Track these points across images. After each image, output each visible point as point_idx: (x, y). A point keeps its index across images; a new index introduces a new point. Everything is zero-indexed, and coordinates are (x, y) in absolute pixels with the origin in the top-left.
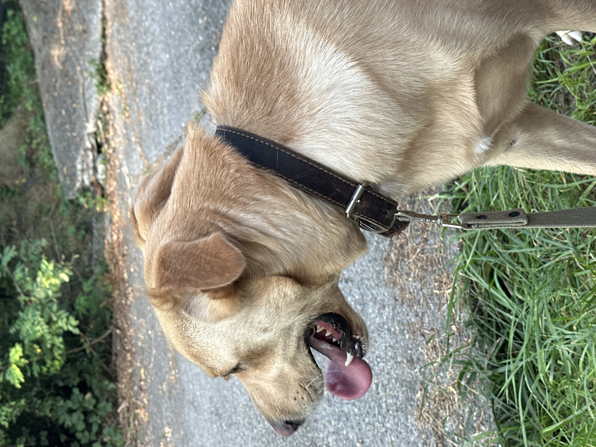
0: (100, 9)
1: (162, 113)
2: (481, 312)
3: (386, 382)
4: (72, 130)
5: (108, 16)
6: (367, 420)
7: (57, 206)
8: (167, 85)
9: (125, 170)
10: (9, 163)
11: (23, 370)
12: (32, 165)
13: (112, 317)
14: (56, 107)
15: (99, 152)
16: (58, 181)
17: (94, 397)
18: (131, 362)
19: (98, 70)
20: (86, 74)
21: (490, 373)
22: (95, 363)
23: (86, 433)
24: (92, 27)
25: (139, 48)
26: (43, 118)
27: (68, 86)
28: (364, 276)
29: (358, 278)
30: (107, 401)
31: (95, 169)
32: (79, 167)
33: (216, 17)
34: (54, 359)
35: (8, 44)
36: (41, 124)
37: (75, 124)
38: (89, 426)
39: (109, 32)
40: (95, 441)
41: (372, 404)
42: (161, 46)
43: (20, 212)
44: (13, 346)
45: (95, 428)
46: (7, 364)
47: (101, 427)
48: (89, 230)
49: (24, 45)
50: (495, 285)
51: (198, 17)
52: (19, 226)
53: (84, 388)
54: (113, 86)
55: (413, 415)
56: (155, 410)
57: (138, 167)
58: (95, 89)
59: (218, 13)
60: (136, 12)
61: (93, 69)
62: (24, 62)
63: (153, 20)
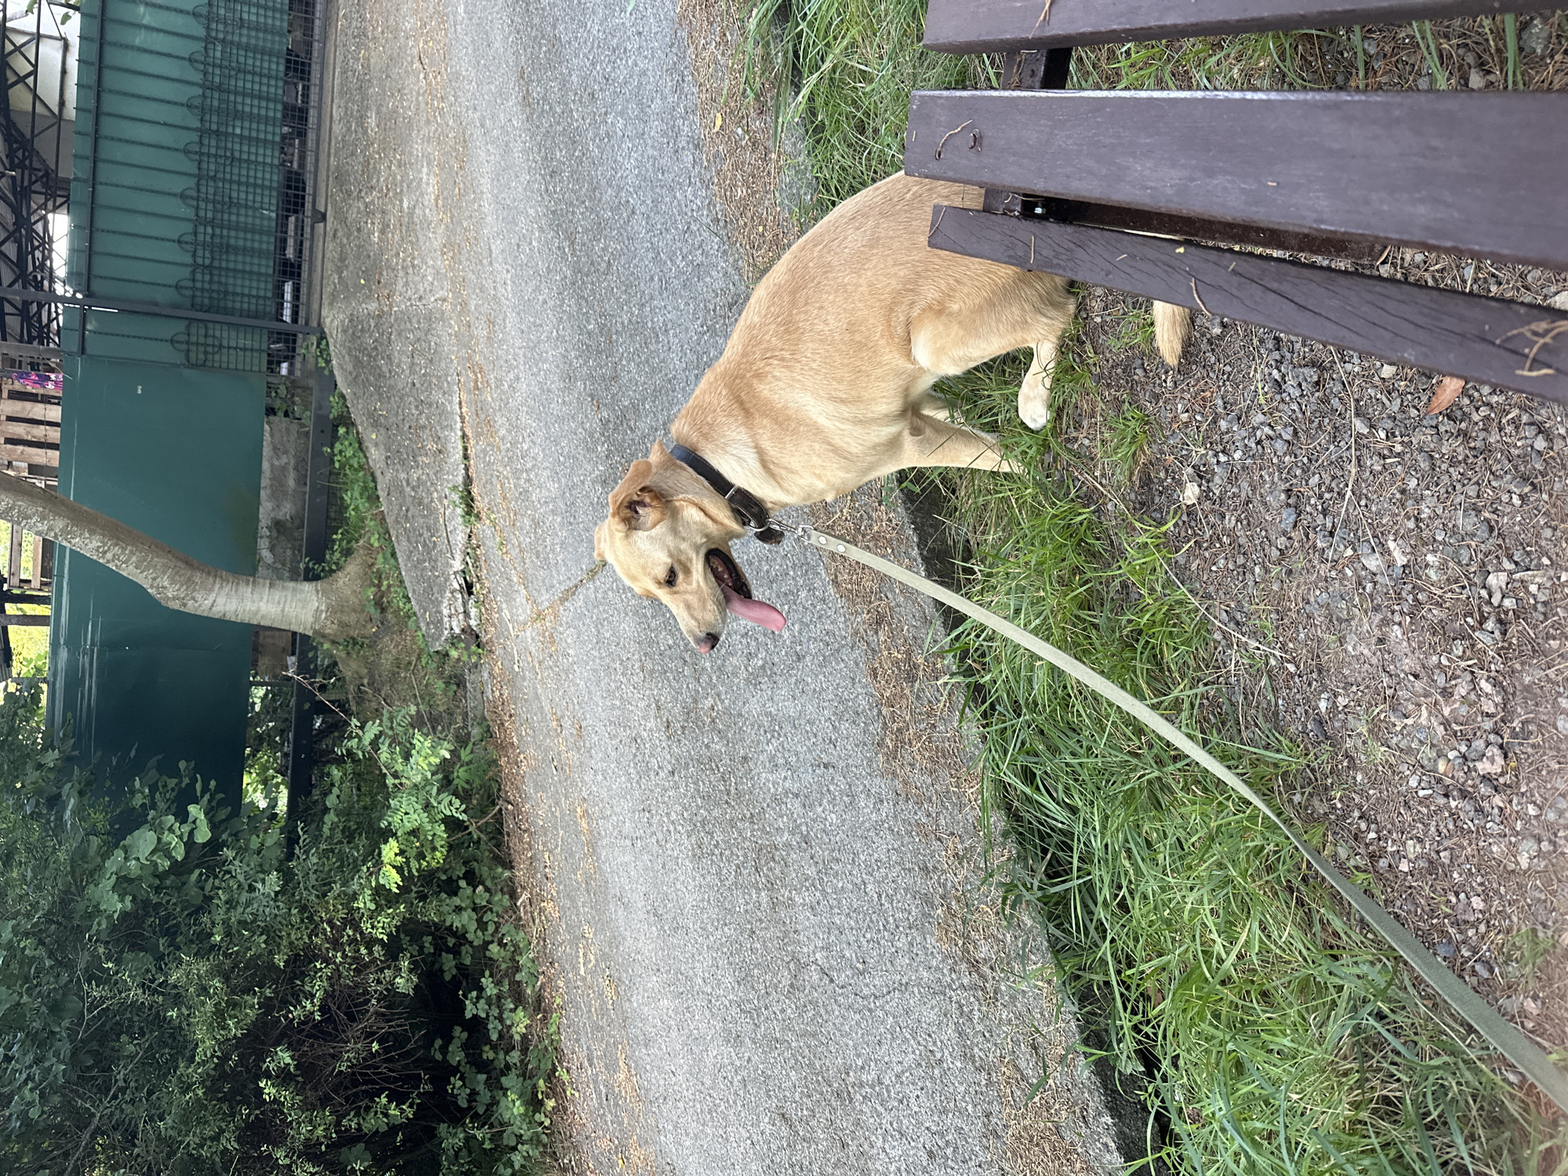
0: (459, 425)
1: (553, 551)
2: (1018, 818)
3: (891, 892)
4: (434, 568)
5: (469, 433)
6: (868, 936)
7: (419, 658)
8: (559, 519)
9: (506, 614)
10: (354, 610)
11: (399, 870)
12: (383, 610)
13: (499, 790)
14: (409, 541)
15: (470, 593)
16: (419, 628)
17: (487, 890)
18: (529, 843)
19: (462, 498)
20: (446, 502)
21: (1040, 894)
22: (483, 846)
23: (479, 933)
24: (450, 446)
25: (517, 474)
26: (394, 554)
27: (424, 516)
28: (850, 761)
29: (842, 764)
30: (503, 893)
31: (466, 613)
32: (446, 612)
33: (621, 445)
34: (434, 849)
35: (342, 467)
36: (392, 561)
37: (435, 561)
38: (482, 925)
39: (471, 452)
40: (492, 942)
41: (874, 917)
42: (546, 473)
43: (372, 668)
44: (386, 842)
45: (491, 928)
46: (379, 864)
47: (498, 925)
48: (461, 683)
49: (361, 467)
50: (1038, 788)
51: (595, 443)
52: (371, 684)
53: (472, 878)
54: (483, 515)
55: (932, 934)
56: (568, 904)
57: (524, 611)
58: (460, 520)
59: (624, 440)
60: (509, 431)
61: (456, 497)
62: (365, 488)
63: (534, 443)
